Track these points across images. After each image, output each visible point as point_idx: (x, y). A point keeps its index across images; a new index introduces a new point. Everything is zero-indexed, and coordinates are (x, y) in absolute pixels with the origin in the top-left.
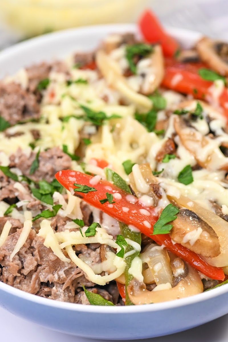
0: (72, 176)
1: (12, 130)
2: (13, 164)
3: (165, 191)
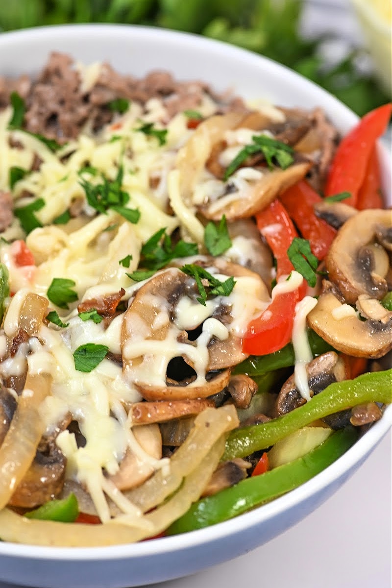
3: (30, 352)
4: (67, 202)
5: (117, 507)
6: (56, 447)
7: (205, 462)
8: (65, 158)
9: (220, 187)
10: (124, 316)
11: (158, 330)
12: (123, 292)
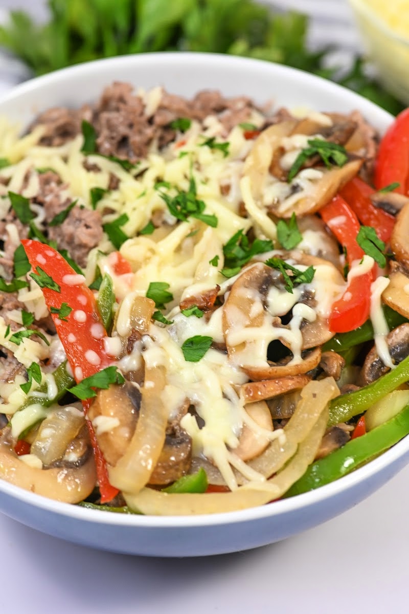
0: (46, 256)
1: (93, 159)
2: (41, 199)
3: (144, 348)
4: (149, 215)
5: (242, 475)
6: (181, 429)
7: (315, 429)
8: (139, 176)
9: (286, 188)
10: (224, 308)
11: (255, 318)
12: (218, 288)
